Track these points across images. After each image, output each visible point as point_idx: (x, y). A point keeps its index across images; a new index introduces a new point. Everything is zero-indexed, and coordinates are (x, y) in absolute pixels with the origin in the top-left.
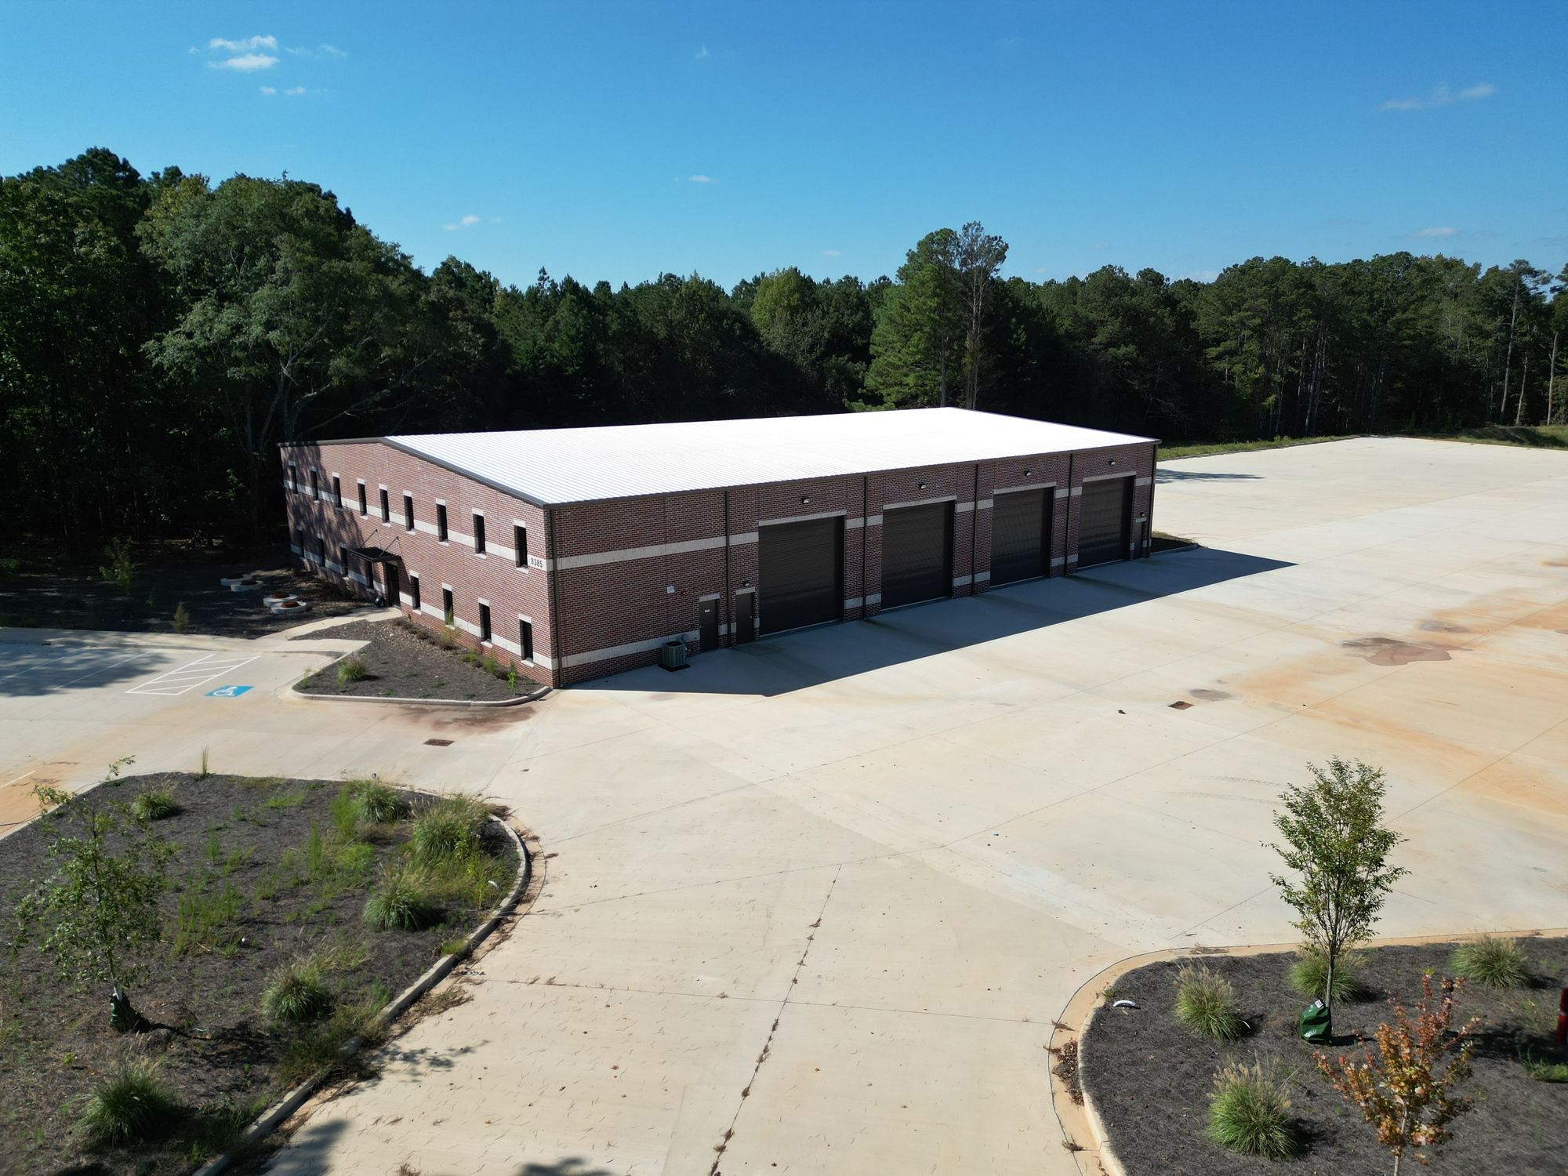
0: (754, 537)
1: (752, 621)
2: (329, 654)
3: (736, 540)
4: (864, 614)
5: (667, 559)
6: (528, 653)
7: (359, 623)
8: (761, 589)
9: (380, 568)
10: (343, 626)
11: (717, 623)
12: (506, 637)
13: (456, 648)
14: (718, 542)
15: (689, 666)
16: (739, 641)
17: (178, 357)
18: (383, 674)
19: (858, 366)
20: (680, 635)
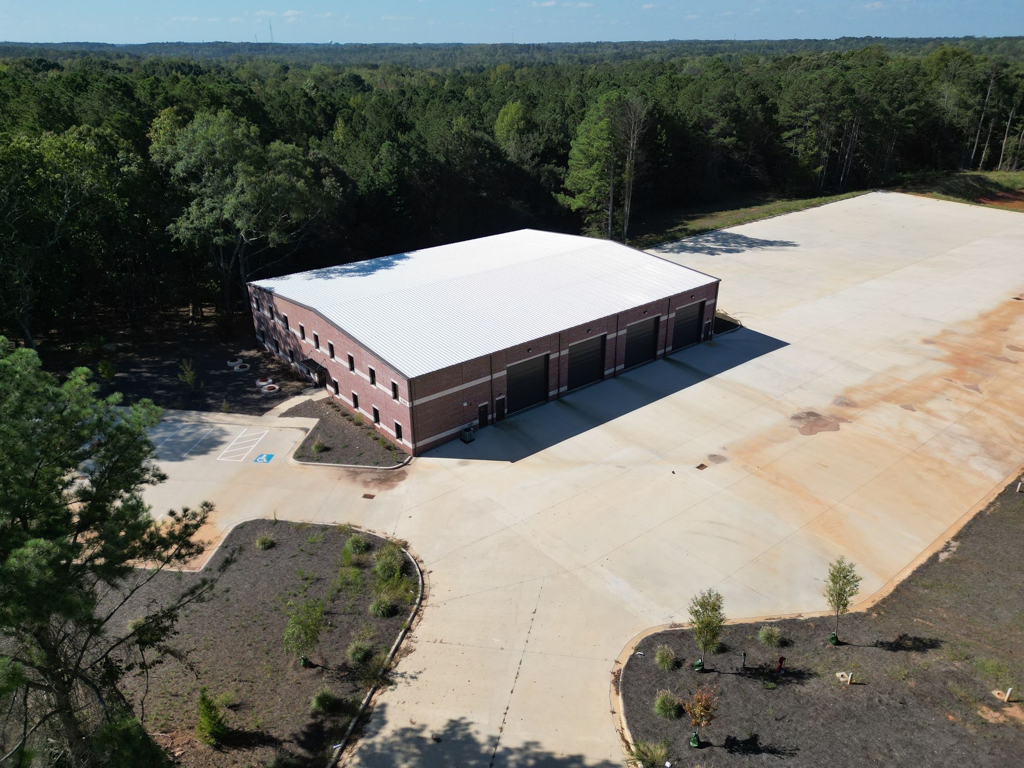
0: (504, 373)
1: (504, 410)
2: (301, 429)
3: (496, 375)
4: (558, 397)
5: (463, 391)
6: (399, 436)
7: (308, 402)
8: (508, 395)
10: (301, 404)
11: (487, 415)
12: (387, 426)
13: (361, 425)
15: (474, 440)
16: (497, 421)
17: (187, 234)
18: (331, 446)
19: (561, 169)
20: (470, 423)
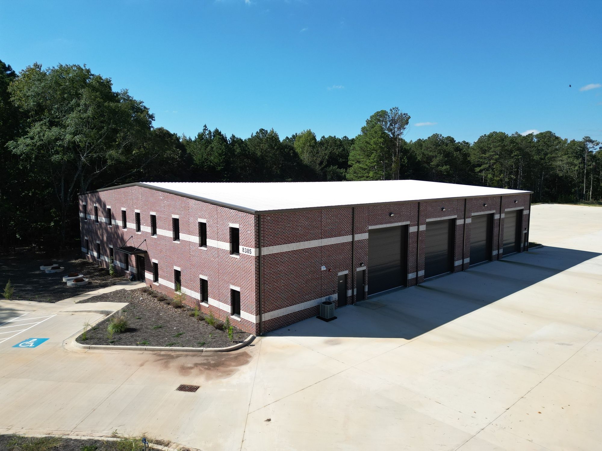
0: (365, 236)
1: (364, 287)
2: (102, 312)
3: (359, 237)
4: (417, 282)
5: (321, 248)
6: (236, 310)
7: (121, 291)
8: (368, 267)
9: (133, 258)
10: (111, 293)
11: (346, 289)
12: (219, 300)
13: (183, 307)
14: (348, 239)
16: (358, 300)
17: (25, 149)
18: (138, 327)
19: (342, 170)
20: (327, 297)
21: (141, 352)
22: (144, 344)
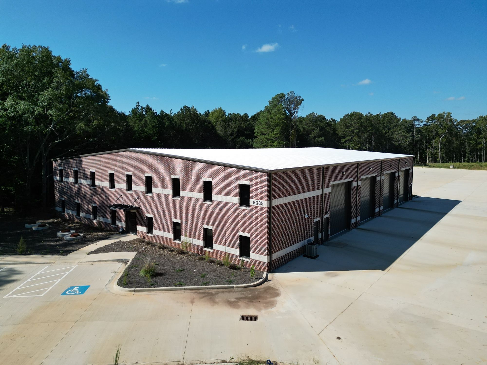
0: (329, 190)
2: (120, 261)
5: (305, 200)
7: (119, 243)
8: (330, 215)
9: (122, 214)
10: (111, 244)
12: (226, 245)
13: (188, 253)
14: (318, 192)
15: (318, 256)
18: (163, 271)
19: (249, 140)
20: (308, 239)
21: (182, 292)
22: (181, 285)
